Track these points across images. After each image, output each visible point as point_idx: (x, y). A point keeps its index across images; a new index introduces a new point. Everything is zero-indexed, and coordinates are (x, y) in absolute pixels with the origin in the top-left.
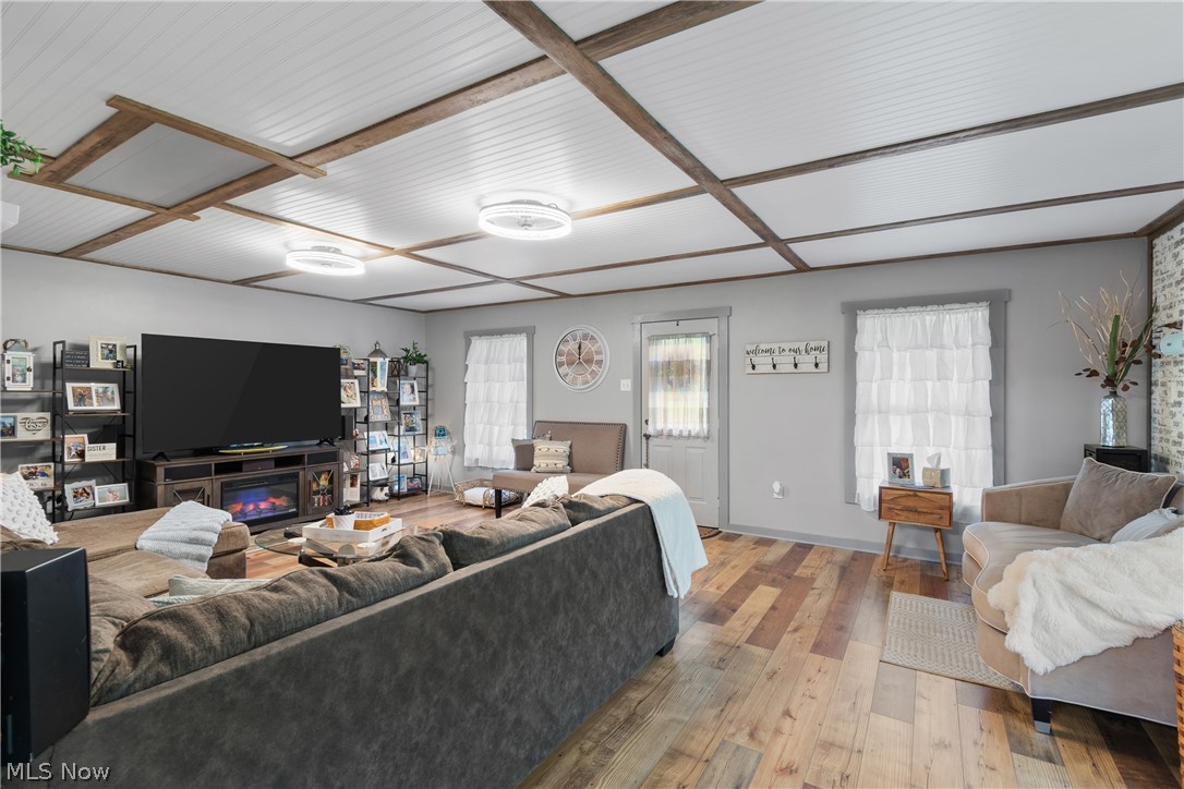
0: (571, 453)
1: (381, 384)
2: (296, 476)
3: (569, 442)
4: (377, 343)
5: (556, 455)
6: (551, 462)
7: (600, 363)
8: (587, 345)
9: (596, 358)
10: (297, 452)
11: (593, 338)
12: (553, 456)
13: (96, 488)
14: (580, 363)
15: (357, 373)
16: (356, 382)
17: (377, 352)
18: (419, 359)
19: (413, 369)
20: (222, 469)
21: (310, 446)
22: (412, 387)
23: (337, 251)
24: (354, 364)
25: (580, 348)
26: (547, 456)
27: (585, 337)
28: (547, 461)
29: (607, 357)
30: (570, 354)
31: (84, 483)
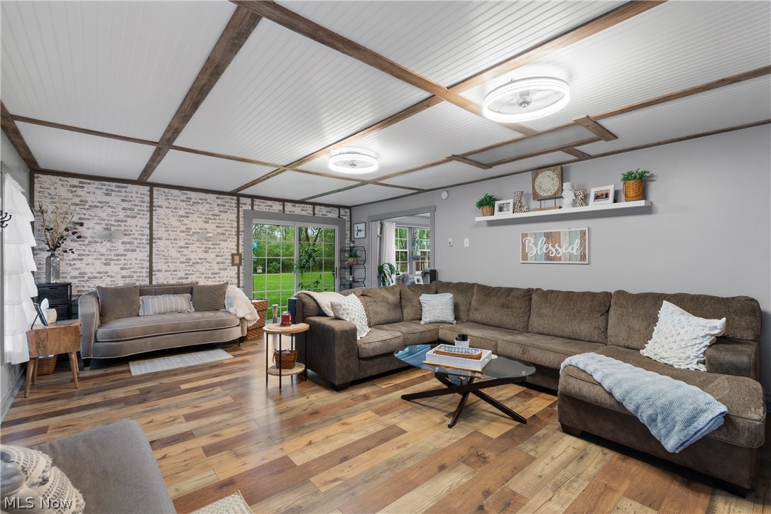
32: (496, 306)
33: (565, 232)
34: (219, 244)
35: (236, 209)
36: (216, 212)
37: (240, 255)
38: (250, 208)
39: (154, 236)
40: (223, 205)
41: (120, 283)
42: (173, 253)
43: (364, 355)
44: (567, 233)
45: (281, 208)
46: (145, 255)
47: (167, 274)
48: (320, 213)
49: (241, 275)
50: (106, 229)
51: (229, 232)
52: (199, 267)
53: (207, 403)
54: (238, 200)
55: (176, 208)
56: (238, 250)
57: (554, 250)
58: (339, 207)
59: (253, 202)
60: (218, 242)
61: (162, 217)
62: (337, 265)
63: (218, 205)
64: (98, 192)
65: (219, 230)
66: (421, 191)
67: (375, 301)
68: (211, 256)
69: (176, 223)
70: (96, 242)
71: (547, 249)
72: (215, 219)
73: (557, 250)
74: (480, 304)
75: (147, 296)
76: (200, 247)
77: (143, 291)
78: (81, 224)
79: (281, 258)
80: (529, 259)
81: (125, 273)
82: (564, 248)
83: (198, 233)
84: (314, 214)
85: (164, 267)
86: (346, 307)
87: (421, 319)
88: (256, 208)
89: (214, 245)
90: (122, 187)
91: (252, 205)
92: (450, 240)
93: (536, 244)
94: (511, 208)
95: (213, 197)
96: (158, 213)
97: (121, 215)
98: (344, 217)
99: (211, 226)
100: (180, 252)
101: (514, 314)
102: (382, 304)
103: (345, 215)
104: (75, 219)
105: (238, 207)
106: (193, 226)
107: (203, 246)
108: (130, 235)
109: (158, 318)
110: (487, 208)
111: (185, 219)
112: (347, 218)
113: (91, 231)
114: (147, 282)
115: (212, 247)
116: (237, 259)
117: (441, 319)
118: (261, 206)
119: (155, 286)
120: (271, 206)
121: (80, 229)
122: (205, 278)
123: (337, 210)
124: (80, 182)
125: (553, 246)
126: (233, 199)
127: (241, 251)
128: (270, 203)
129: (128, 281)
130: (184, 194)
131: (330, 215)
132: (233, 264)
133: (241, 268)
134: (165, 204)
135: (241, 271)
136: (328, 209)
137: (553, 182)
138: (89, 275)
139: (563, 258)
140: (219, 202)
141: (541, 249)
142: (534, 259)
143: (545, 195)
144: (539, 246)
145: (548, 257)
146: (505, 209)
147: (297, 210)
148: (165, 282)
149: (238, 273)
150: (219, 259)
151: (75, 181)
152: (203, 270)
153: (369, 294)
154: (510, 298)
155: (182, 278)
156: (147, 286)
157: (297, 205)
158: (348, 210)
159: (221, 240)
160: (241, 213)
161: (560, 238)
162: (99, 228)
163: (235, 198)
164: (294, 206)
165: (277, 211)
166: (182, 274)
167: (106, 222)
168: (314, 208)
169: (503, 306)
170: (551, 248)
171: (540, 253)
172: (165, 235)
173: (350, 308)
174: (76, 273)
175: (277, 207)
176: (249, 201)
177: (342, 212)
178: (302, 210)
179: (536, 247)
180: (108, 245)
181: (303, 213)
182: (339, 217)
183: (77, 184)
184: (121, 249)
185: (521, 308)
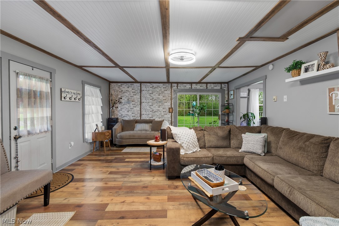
32: (294, 148)
34: (164, 104)
35: (170, 89)
36: (163, 91)
37: (172, 108)
38: (176, 88)
39: (142, 102)
40: (165, 88)
41: (132, 118)
42: (148, 108)
43: (182, 163)
45: (190, 87)
46: (139, 109)
47: (146, 116)
48: (210, 87)
49: (173, 117)
50: (128, 100)
51: (168, 99)
52: (156, 113)
53: (122, 169)
54: (171, 85)
55: (148, 91)
56: (171, 106)
58: (221, 83)
59: (177, 85)
60: (164, 103)
61: (144, 94)
62: (220, 113)
63: (164, 88)
64: (126, 87)
65: (164, 98)
66: (257, 68)
67: (209, 134)
68: (161, 109)
69: (149, 96)
70: (125, 104)
72: (162, 94)
74: (283, 145)
75: (138, 124)
76: (157, 105)
77: (137, 122)
78: (121, 98)
79: (184, 109)
80: (336, 111)
81: (133, 115)
83: (156, 99)
84: (207, 88)
85: (145, 113)
86: (180, 136)
87: (241, 148)
88: (179, 87)
89: (162, 104)
90: (132, 85)
91: (177, 86)
92: (274, 97)
94: (315, 67)
95: (162, 85)
96: (143, 92)
97: (132, 94)
98: (224, 88)
99: (161, 97)
100: (150, 107)
101: (309, 157)
102: (214, 136)
103: (225, 87)
104: (120, 97)
105: (171, 88)
106: (154, 97)
107: (158, 105)
108: (134, 101)
109: (139, 132)
110: (295, 71)
111: (151, 94)
112: (226, 89)
113: (124, 100)
114: (139, 119)
115: (161, 105)
116: (171, 111)
117: (251, 150)
118: (181, 87)
119: (142, 120)
120: (186, 86)
121: (121, 100)
122: (159, 117)
123: (220, 85)
124: (121, 84)
126: (169, 85)
127: (172, 106)
128: (185, 85)
129: (134, 118)
130: (151, 85)
131: (215, 88)
132: (169, 112)
133: (173, 114)
134: (145, 89)
135: (173, 115)
136: (215, 85)
138: (124, 115)
140: (164, 86)
146: (310, 70)
147: (198, 87)
148: (145, 119)
149: (171, 116)
150: (164, 110)
151: (119, 84)
152: (158, 114)
153: (207, 130)
154: (307, 143)
155: (150, 117)
156: (140, 120)
157: (198, 84)
158: (226, 85)
159: (165, 102)
160: (173, 90)
162: (126, 99)
163: (170, 84)
164: (196, 85)
165: (188, 88)
166: (150, 116)
167: (128, 97)
168: (207, 85)
169: (300, 148)
172: (145, 101)
173: (182, 137)
174: (120, 115)
175: (188, 86)
176: (176, 85)
177: (223, 85)
178: (201, 87)
180: (128, 105)
181: (201, 88)
182: (221, 88)
183: (120, 85)
184: (132, 106)
185: (316, 153)
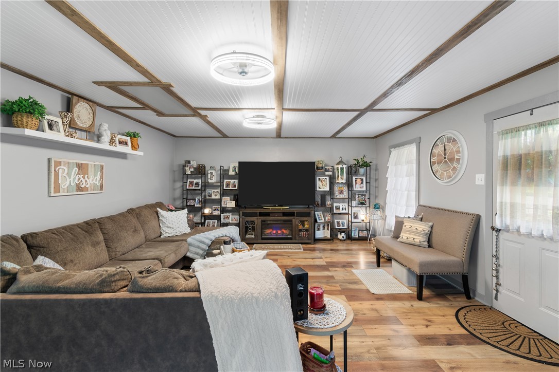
0: (431, 232)
1: (342, 179)
2: (291, 221)
3: (431, 224)
4: (341, 157)
5: (416, 232)
6: (411, 236)
7: (458, 160)
8: (450, 147)
9: (457, 156)
10: (291, 210)
11: (454, 140)
12: (414, 232)
13: (231, 216)
14: (446, 161)
15: (327, 173)
16: (328, 178)
17: (340, 162)
18: (366, 165)
19: (362, 170)
20: (261, 214)
21: (297, 209)
22: (362, 180)
23: (263, 116)
24: (326, 169)
25: (445, 150)
26: (408, 231)
27: (449, 140)
28: (408, 236)
29: (465, 155)
30: (439, 155)
31: (228, 214)
33: (91, 164)
44: (93, 166)
57: (84, 181)
71: (79, 179)
73: (86, 181)
80: (61, 190)
82: (91, 179)
93: (69, 174)
125: (84, 178)
137: (89, 116)
139: (89, 189)
141: (74, 179)
142: (66, 191)
143: (81, 125)
144: (72, 177)
145: (79, 188)
146: (54, 128)
161: (88, 170)
170: (82, 179)
171: (72, 184)
179: (70, 178)
